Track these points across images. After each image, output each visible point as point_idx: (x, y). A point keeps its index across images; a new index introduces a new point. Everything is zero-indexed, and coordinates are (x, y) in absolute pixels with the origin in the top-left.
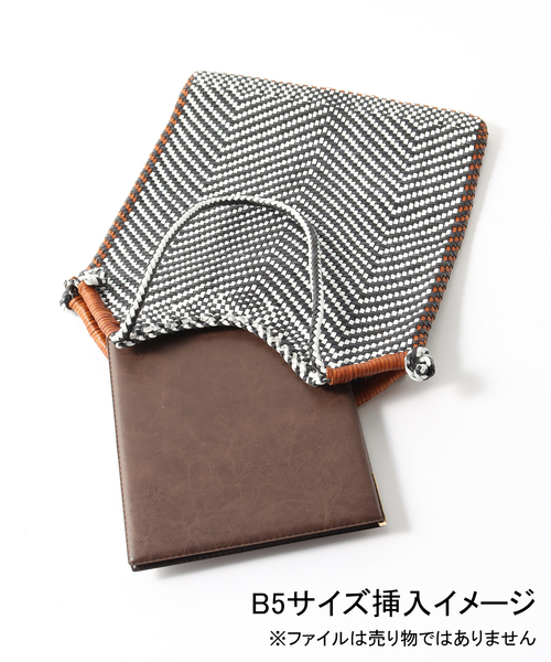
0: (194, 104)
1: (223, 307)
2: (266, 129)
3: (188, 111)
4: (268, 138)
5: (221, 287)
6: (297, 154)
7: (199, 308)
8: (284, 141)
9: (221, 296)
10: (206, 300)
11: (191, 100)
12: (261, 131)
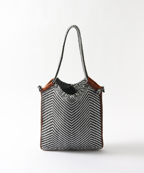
0: (100, 142)
1: (75, 98)
2: (84, 142)
3: (100, 140)
4: (83, 141)
5: (77, 102)
6: (76, 140)
7: (80, 96)
8: (79, 141)
9: (77, 100)
10: (79, 98)
11: (101, 142)
12: (85, 142)
